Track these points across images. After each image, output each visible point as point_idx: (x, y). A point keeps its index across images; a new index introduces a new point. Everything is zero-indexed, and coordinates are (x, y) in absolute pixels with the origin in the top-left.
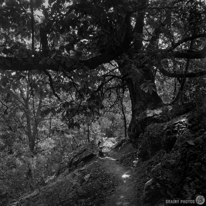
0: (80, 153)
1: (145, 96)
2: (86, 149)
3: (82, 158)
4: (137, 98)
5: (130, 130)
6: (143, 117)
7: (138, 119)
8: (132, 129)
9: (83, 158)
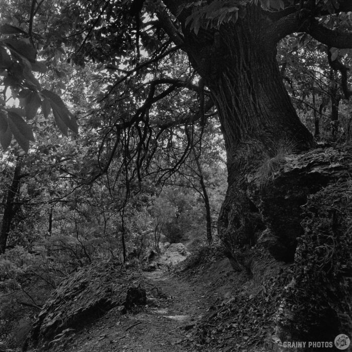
0: (67, 298)
1: (264, 124)
2: (86, 283)
3: (69, 314)
4: (243, 131)
5: (227, 221)
6: (270, 174)
7: (253, 181)
8: (231, 218)
9: (73, 316)
